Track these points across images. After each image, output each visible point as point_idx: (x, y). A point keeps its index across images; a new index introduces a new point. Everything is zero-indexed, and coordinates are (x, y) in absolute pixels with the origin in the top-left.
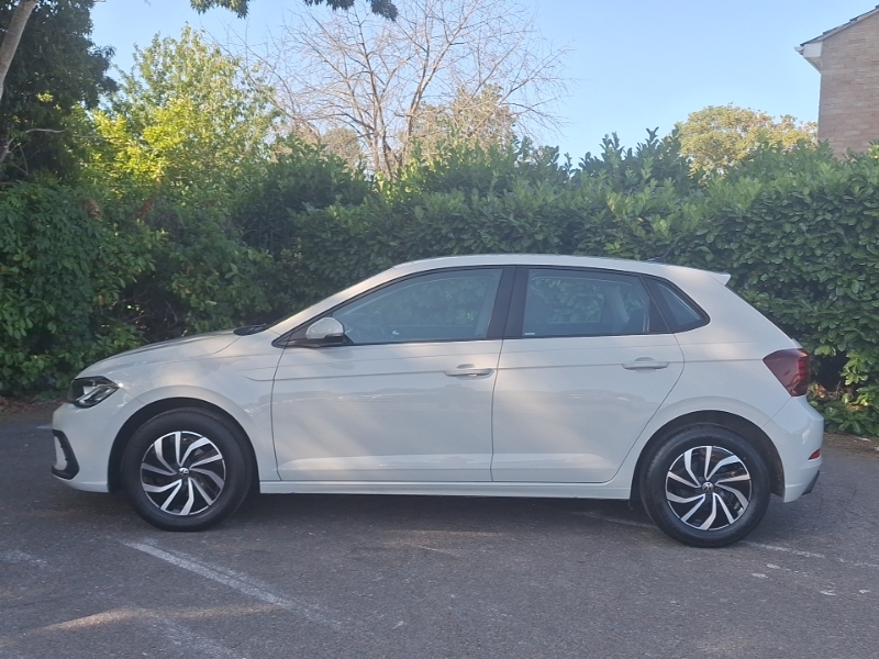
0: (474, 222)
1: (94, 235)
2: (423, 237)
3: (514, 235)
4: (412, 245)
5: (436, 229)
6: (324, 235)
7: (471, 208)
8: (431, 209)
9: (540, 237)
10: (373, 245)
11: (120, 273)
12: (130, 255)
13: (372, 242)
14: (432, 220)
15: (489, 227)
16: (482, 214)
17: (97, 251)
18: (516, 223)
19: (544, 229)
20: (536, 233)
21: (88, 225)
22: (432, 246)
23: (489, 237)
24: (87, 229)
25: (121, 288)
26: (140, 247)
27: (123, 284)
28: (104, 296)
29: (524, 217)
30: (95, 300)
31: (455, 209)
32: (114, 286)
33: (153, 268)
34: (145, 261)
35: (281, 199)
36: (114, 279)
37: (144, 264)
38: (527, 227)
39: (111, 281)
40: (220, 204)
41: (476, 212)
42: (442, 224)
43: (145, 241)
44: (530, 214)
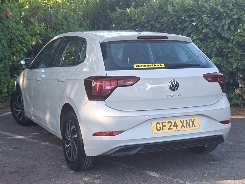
0: (199, 11)
1: (8, 27)
2: (172, 21)
3: (221, 17)
4: (167, 26)
5: (179, 16)
6: (124, 23)
7: (198, 4)
8: (177, 6)
9: (235, 17)
10: (148, 27)
11: (24, 45)
12: (29, 36)
13: (147, 25)
14: (177, 12)
15: (207, 13)
16: (204, 7)
17: (11, 35)
18: (222, 10)
19: (238, 12)
20: (234, 15)
21: (5, 22)
22: (177, 25)
23: (207, 19)
24: (5, 24)
25: (24, 52)
26: (34, 32)
27: (25, 50)
28: (16, 56)
29: (227, 6)
30: (11, 58)
31: (189, 5)
32: (21, 51)
33: (41, 42)
34: (37, 39)
35: (108, 7)
36: (21, 48)
37: (36, 40)
38: (228, 12)
39: (19, 49)
40: (78, 10)
41: (200, 6)
42: (182, 14)
43: (36, 29)
44: (230, 4)
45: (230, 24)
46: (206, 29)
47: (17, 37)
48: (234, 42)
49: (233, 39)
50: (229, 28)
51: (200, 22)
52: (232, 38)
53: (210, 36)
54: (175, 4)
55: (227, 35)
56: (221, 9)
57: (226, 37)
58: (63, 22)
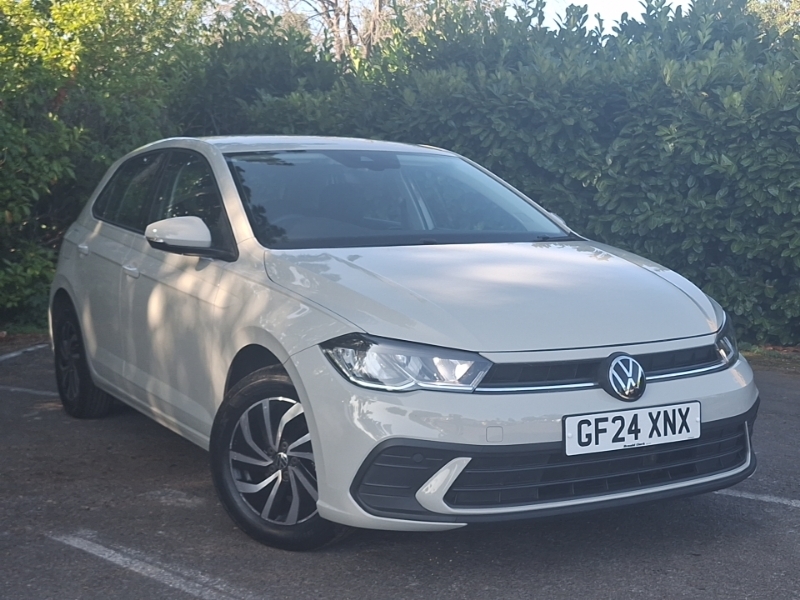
0: (481, 106)
5: (431, 116)
7: (477, 88)
8: (424, 91)
9: (571, 122)
11: (31, 181)
12: (42, 158)
14: (426, 105)
15: (500, 111)
16: (491, 95)
18: (537, 105)
19: (575, 110)
20: (565, 117)
25: (33, 201)
26: (54, 148)
27: (36, 196)
28: (11, 211)
29: (547, 96)
31: (456, 89)
32: (24, 198)
33: (72, 174)
34: (62, 166)
35: (228, 87)
36: (23, 190)
37: (61, 169)
38: (553, 110)
39: (20, 192)
40: (153, 94)
41: (483, 92)
42: (440, 110)
43: (60, 141)
44: (556, 92)
45: (556, 137)
46: (500, 147)
47: (14, 159)
48: (566, 181)
49: (565, 173)
50: (554, 149)
51: (484, 131)
52: (561, 171)
53: (508, 164)
54: (419, 85)
55: (548, 164)
56: (535, 103)
57: (546, 168)
58: (128, 123)
